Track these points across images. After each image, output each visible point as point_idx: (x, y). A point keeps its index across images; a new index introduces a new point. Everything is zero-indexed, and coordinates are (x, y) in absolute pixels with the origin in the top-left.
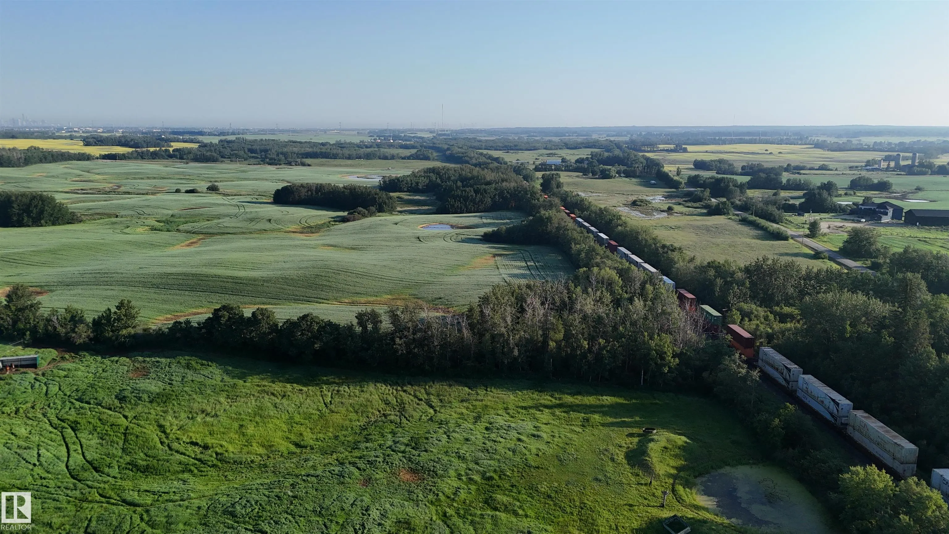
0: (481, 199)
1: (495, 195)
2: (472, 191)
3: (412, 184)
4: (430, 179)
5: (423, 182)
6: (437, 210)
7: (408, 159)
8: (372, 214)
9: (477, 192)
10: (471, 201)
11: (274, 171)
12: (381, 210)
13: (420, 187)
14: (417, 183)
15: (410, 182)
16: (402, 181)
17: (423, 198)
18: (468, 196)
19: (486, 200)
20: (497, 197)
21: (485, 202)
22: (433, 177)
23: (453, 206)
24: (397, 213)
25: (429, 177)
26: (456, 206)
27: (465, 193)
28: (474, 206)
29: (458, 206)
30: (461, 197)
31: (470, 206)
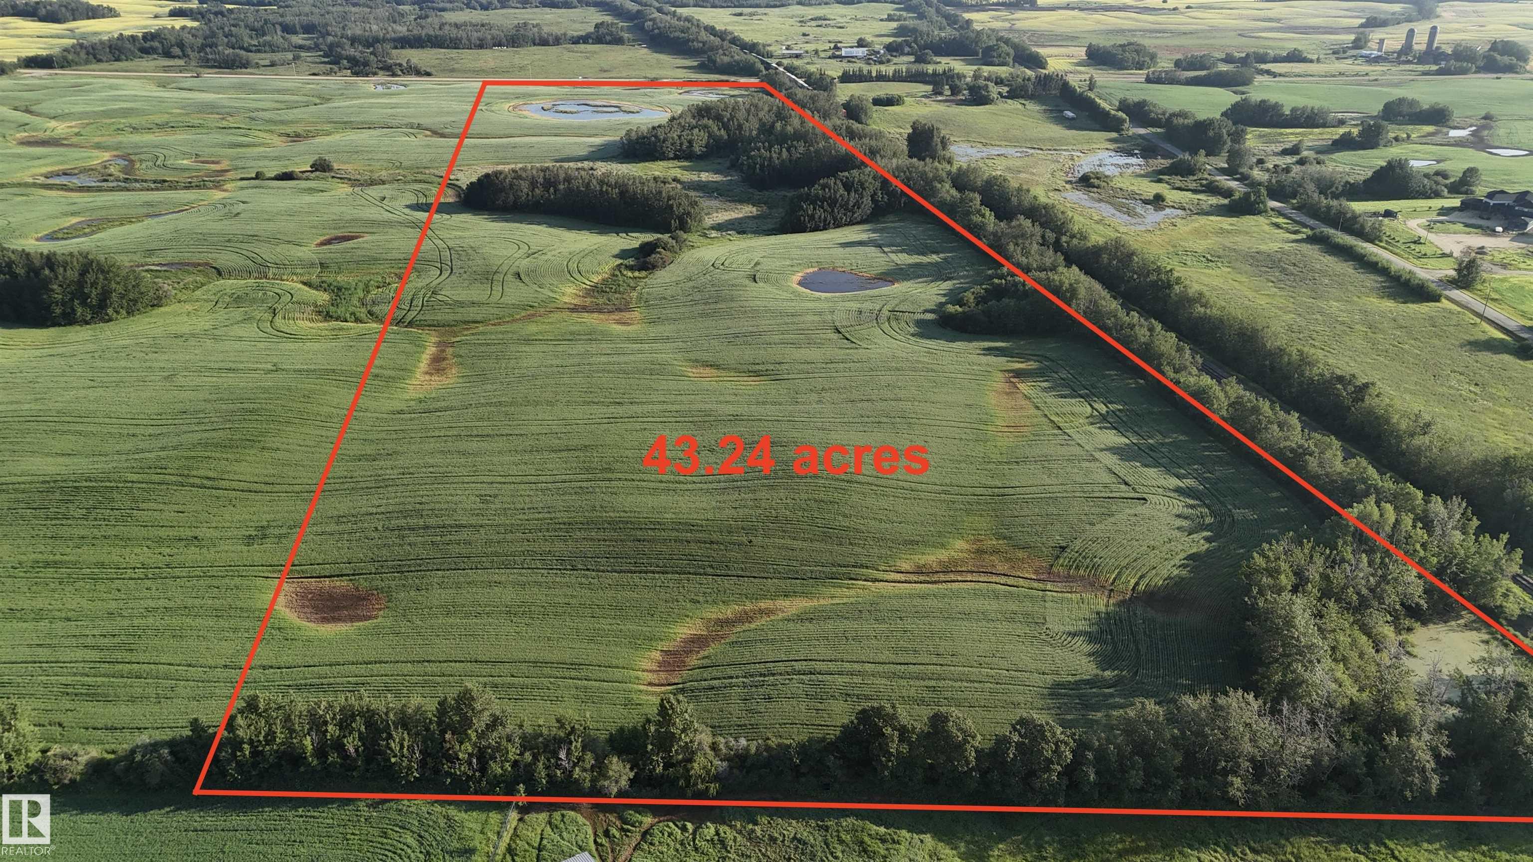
1: (876, 189)
2: (841, 186)
3: (681, 144)
4: (708, 132)
5: (700, 140)
6: (783, 225)
7: (584, 43)
8: (681, 244)
9: (848, 186)
13: (697, 149)
14: (690, 142)
15: (678, 142)
17: (717, 178)
18: (835, 195)
19: (864, 200)
20: (879, 193)
22: (712, 125)
23: (812, 217)
25: (706, 127)
26: (817, 216)
27: (830, 190)
28: (845, 215)
29: (820, 216)
30: (824, 199)
31: (840, 215)
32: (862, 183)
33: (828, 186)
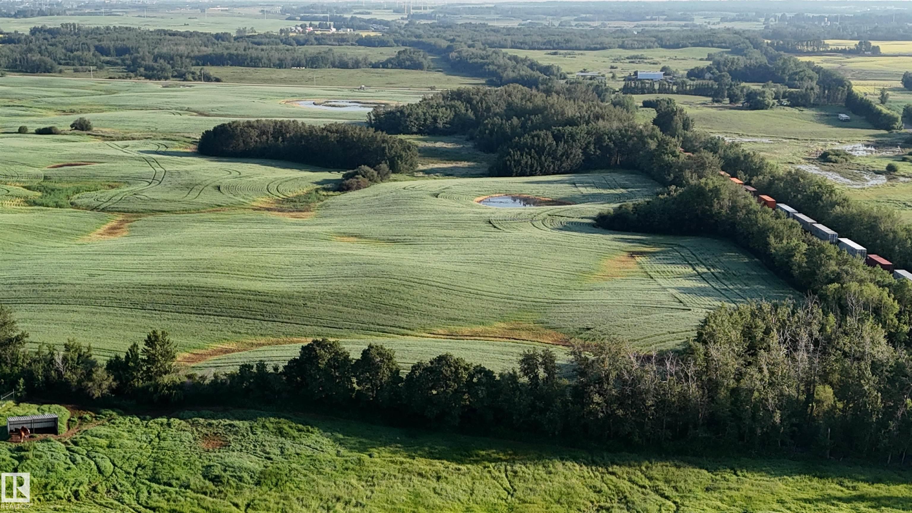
0: (566, 151)
1: (589, 143)
2: (551, 136)
3: (425, 120)
5: (445, 117)
6: (490, 169)
8: (383, 177)
9: (557, 138)
10: (549, 154)
12: (394, 169)
13: (440, 126)
14: (435, 119)
15: (423, 117)
16: (409, 115)
17: (450, 146)
18: (543, 144)
19: (574, 151)
20: (592, 147)
21: (572, 156)
23: (518, 162)
24: (421, 174)
26: (523, 162)
27: (538, 139)
28: (553, 163)
29: (527, 162)
30: (532, 146)
31: (548, 162)
32: (572, 136)
33: (538, 137)
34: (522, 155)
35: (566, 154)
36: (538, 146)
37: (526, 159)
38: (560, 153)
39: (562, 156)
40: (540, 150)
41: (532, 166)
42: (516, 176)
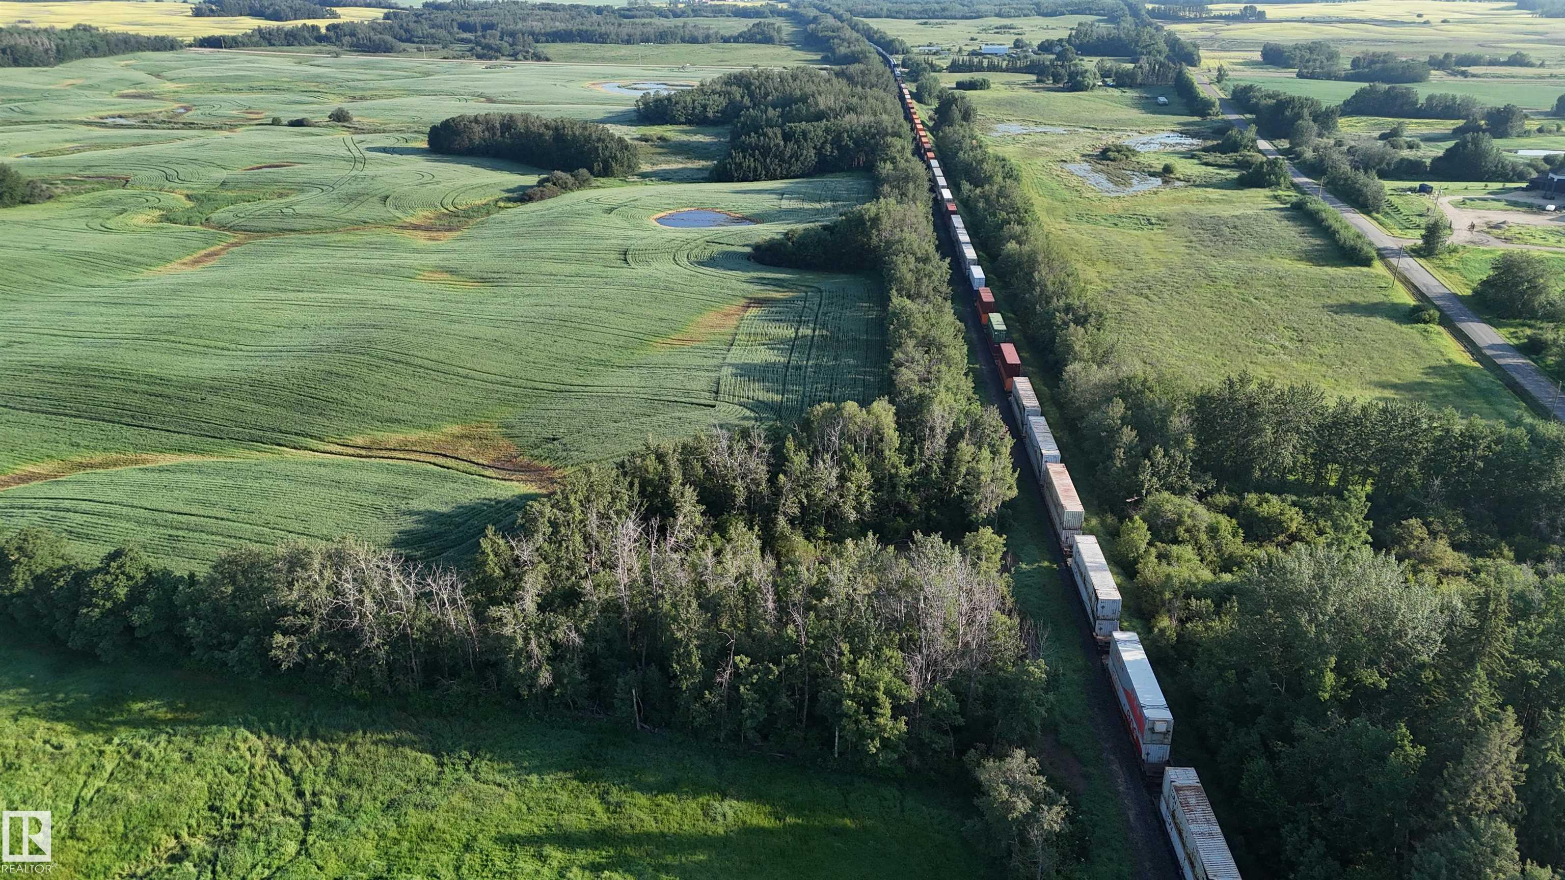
0: (795, 152)
1: (825, 142)
2: (779, 135)
3: (694, 109)
4: (729, 98)
5: (716, 104)
6: (712, 172)
7: (735, 42)
9: (787, 137)
10: (775, 156)
11: (479, 73)
12: (606, 172)
13: (710, 114)
14: (704, 107)
15: (691, 106)
20: (828, 147)
21: (802, 158)
22: (737, 92)
23: (740, 166)
24: (635, 179)
25: (729, 93)
26: (745, 166)
27: (765, 139)
28: (780, 165)
29: (750, 166)
30: (757, 147)
31: (774, 166)
32: (804, 134)
33: (765, 135)
34: (744, 157)
35: (796, 156)
36: (763, 146)
37: (749, 163)
38: (788, 154)
39: (791, 157)
40: (765, 151)
41: (756, 169)
42: (738, 181)
